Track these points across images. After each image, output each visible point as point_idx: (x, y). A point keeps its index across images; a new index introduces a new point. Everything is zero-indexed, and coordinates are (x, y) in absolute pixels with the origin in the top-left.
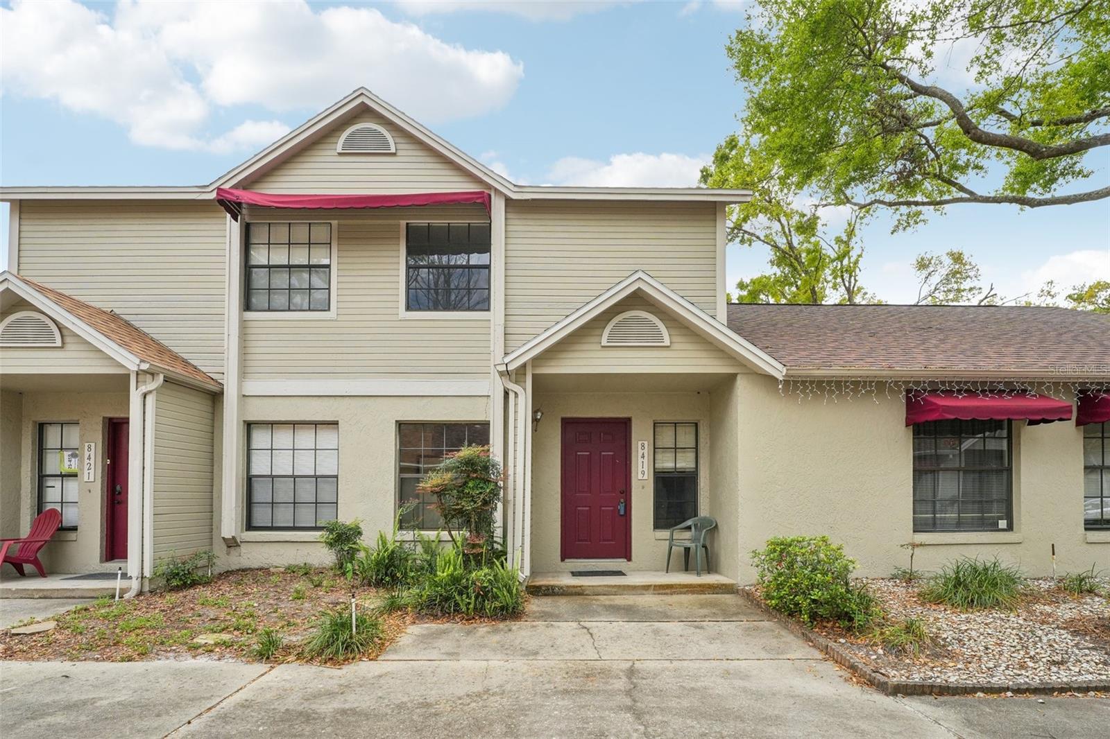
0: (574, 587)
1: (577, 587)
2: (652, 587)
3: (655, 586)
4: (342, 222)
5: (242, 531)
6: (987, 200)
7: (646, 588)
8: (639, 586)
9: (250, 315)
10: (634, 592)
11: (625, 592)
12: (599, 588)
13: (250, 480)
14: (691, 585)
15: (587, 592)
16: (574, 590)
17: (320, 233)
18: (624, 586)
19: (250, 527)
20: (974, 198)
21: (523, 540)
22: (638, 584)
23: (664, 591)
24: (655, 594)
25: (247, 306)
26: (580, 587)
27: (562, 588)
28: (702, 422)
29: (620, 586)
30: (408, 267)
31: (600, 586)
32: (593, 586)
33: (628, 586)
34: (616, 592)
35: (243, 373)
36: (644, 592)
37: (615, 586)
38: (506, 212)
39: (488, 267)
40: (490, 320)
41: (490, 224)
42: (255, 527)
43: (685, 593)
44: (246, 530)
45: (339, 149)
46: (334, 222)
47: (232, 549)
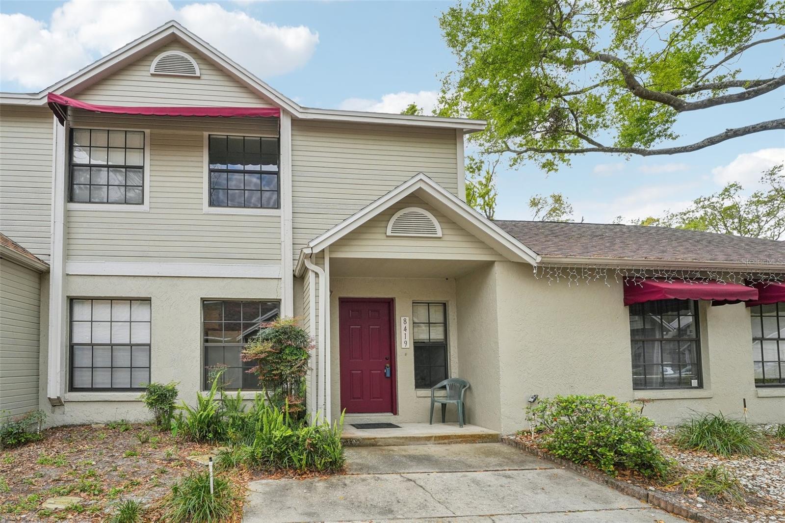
0: (369, 439)
1: (371, 439)
2: (433, 438)
3: (435, 437)
4: (156, 131)
5: (65, 392)
6: (611, 150)
7: (428, 439)
8: (422, 437)
9: (73, 206)
10: (418, 443)
11: (411, 443)
12: (389, 440)
13: (71, 348)
14: (464, 435)
15: (378, 444)
16: (368, 442)
17: (135, 139)
18: (410, 437)
19: (72, 388)
20: (601, 148)
21: (325, 399)
22: (421, 436)
23: (443, 441)
24: (435, 444)
25: (71, 197)
26: (374, 439)
27: (358, 440)
28: (450, 302)
29: (406, 438)
30: (211, 171)
31: (390, 438)
32: (384, 438)
33: (414, 437)
34: (403, 443)
35: (67, 256)
36: (427, 442)
37: (403, 437)
38: (292, 130)
39: (277, 174)
40: (280, 216)
41: (279, 139)
42: (77, 388)
43: (460, 443)
44: (69, 391)
45: (152, 71)
46: (147, 131)
47: (57, 408)
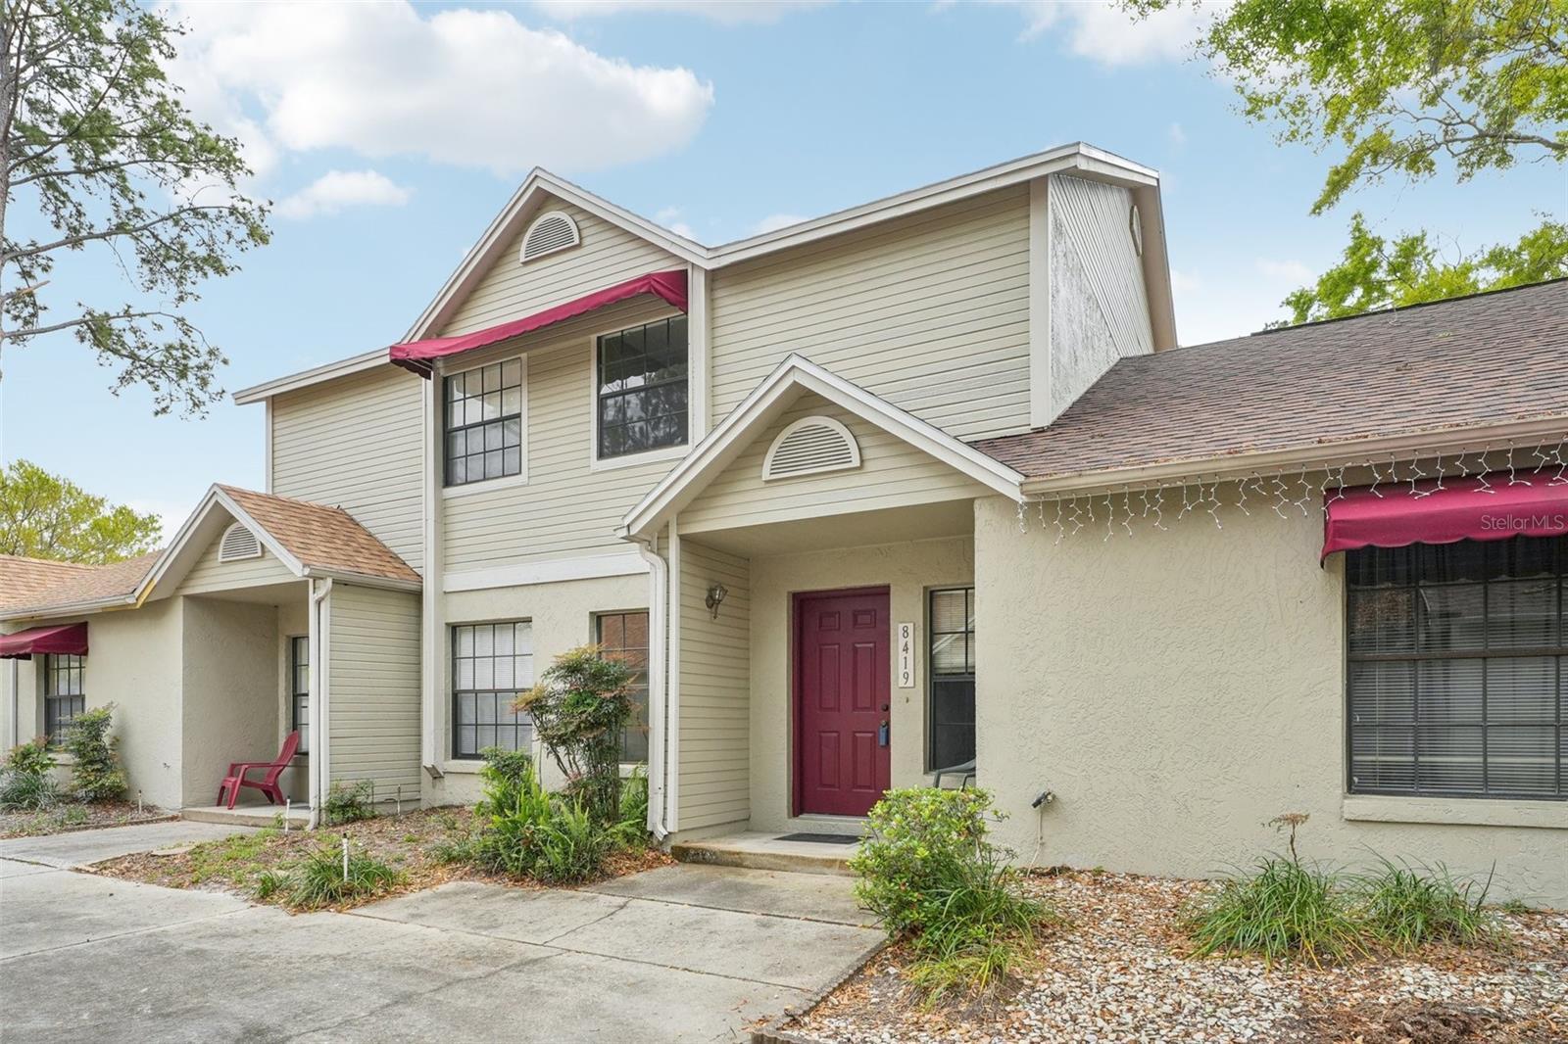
0: (730, 853)
1: (734, 854)
2: (838, 863)
4: (536, 352)
5: (449, 759)
7: (828, 864)
8: (818, 860)
9: (451, 492)
10: (811, 869)
11: (799, 868)
12: (763, 858)
13: (456, 697)
15: (745, 863)
16: (730, 858)
17: (513, 372)
18: (797, 857)
19: (457, 754)
22: (813, 856)
24: (841, 875)
25: (447, 479)
26: (738, 853)
27: (715, 853)
29: (791, 858)
30: (602, 398)
31: (763, 855)
32: (755, 854)
33: (803, 859)
34: (785, 866)
35: (443, 564)
36: (826, 870)
37: (785, 857)
42: (464, 754)
44: (453, 758)
45: (523, 259)
46: (524, 356)
47: (437, 780)
